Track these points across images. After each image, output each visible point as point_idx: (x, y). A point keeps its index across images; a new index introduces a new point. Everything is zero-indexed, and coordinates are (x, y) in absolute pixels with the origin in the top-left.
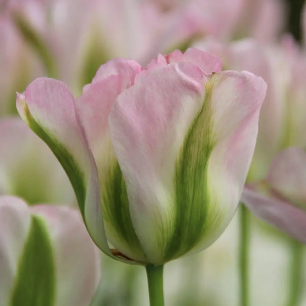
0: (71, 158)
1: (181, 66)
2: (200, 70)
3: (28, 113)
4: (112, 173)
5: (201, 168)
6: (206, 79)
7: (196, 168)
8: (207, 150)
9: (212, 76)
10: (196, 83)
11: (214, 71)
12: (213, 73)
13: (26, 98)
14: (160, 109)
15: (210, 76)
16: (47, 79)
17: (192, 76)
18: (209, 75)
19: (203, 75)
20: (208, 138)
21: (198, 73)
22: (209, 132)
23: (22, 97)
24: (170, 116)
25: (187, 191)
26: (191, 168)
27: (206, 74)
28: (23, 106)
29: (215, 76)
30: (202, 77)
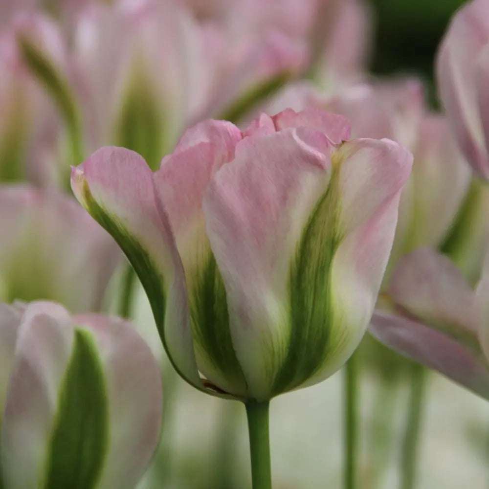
0: (146, 255)
1: (300, 132)
2: (326, 138)
3: (87, 194)
4: (201, 275)
5: (323, 269)
6: (333, 149)
7: (317, 269)
8: (333, 244)
9: (341, 145)
10: (320, 155)
11: (344, 140)
12: (343, 142)
13: (85, 173)
14: (271, 190)
15: (339, 146)
16: (116, 148)
17: (315, 146)
18: (337, 145)
19: (329, 143)
20: (334, 229)
21: (322, 142)
22: (335, 220)
23: (79, 172)
24: (284, 199)
25: (306, 301)
26: (311, 270)
27: (334, 143)
28: (81, 184)
29: (345, 145)
30: (327, 146)
